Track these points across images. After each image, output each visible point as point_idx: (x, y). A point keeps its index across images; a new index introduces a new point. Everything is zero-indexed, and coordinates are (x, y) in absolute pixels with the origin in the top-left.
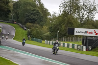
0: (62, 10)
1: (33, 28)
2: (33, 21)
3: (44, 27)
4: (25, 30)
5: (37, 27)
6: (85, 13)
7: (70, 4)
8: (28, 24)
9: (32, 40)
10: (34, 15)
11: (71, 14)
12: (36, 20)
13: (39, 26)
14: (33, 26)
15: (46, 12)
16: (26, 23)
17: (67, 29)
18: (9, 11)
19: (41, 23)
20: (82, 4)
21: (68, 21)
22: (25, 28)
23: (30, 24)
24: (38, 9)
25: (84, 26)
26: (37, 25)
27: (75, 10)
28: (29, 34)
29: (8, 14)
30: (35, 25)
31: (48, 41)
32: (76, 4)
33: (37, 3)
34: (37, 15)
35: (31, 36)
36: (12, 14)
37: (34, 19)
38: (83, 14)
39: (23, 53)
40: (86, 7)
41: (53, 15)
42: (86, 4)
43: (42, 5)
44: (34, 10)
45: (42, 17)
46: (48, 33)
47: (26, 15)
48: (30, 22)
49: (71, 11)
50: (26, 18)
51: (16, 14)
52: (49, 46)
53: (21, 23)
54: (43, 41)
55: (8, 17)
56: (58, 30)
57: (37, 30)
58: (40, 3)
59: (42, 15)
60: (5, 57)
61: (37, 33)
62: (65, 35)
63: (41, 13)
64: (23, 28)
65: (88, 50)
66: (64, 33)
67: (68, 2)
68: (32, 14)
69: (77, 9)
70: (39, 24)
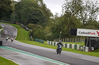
0: (64, 11)
1: (35, 29)
2: (35, 22)
3: (47, 28)
4: (27, 30)
5: (39, 28)
6: (88, 14)
7: (73, 4)
8: (30, 24)
9: (34, 40)
10: (37, 15)
11: (73, 15)
12: (38, 21)
13: (41, 27)
14: (35, 27)
15: (48, 13)
16: (28, 23)
17: (70, 29)
18: (11, 12)
19: (44, 23)
20: (85, 4)
21: (71, 22)
22: (27, 29)
23: (32, 24)
24: (40, 10)
25: (87, 26)
26: (40, 26)
27: (78, 11)
28: (31, 34)
29: (10, 14)
30: (37, 25)
31: (51, 42)
32: (79, 5)
33: (39, 3)
34: (40, 15)
35: (33, 37)
36: (13, 15)
37: (36, 20)
38: (86, 15)
39: (25, 53)
40: (89, 7)
41: (56, 16)
42: (88, 4)
43: (44, 6)
44: (36, 11)
45: (44, 17)
46: (50, 34)
47: (29, 15)
48: (32, 23)
49: (73, 11)
50: (29, 18)
51: (18, 15)
52: (51, 46)
53: (23, 23)
54: (45, 42)
55: (10, 17)
56: (60, 30)
57: (39, 30)
58: (42, 3)
59: (45, 15)
60: (6, 57)
61: (40, 33)
62: (67, 36)
63: (43, 13)
64: (25, 28)
65: (90, 50)
66: (66, 33)
67: (70, 3)
68: (34, 14)
69: (80, 10)
70: (41, 24)
